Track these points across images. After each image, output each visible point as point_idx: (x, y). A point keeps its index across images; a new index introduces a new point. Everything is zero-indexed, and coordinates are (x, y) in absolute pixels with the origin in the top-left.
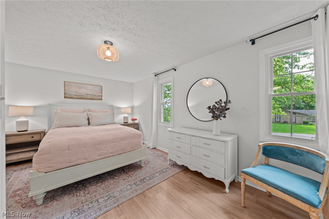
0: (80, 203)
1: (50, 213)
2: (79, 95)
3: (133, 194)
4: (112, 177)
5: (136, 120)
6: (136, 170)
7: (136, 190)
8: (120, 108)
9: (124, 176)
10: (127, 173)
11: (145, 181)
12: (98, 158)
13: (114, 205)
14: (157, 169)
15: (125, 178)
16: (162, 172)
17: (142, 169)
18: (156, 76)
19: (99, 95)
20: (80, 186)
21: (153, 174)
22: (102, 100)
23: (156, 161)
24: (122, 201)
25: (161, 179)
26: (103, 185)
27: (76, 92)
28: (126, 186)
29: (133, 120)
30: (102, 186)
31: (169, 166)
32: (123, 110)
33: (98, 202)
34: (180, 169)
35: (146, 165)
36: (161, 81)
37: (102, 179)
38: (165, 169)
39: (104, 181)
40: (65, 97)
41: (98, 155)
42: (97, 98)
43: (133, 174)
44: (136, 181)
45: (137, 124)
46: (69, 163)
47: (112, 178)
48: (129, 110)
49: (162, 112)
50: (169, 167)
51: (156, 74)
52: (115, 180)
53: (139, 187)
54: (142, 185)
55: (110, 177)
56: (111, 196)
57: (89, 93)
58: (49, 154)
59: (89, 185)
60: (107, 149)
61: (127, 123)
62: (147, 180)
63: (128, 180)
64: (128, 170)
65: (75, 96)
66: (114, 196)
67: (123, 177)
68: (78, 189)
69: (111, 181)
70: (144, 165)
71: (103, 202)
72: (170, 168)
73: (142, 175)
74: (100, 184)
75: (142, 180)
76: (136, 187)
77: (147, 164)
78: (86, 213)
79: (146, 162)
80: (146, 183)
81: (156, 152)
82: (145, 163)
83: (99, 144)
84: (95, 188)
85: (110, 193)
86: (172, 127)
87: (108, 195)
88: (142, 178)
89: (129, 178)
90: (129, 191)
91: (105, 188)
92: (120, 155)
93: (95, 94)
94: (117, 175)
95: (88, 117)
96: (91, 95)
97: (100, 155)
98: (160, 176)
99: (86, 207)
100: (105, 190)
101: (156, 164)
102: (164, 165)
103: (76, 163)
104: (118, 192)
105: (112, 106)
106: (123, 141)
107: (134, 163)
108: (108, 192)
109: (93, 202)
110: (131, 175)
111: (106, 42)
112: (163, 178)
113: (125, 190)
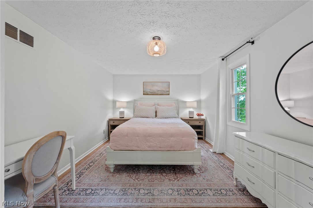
0: (129, 185)
1: (112, 182)
2: (153, 91)
3: (170, 203)
4: (161, 171)
5: (202, 115)
6: (187, 174)
7: (175, 199)
8: (186, 102)
9: (172, 176)
10: (176, 174)
11: (190, 194)
12: (148, 149)
13: (148, 204)
14: (214, 184)
15: (172, 179)
16: (219, 192)
17: (195, 176)
18: (223, 59)
19: (167, 90)
20: (136, 169)
21: (205, 189)
22: (169, 95)
23: (217, 173)
24: (157, 205)
25: (212, 202)
26: (151, 177)
27: (150, 90)
28: (168, 188)
29: (199, 115)
30: (149, 177)
31: (234, 188)
32: (188, 104)
33: (139, 191)
34: (253, 202)
35: (201, 174)
36: (231, 66)
37: (153, 171)
38: (226, 190)
39: (153, 173)
40: (144, 94)
41: (148, 146)
42: (166, 93)
43: (181, 178)
44: (180, 188)
45: (203, 120)
46: (127, 147)
47: (161, 173)
48: (195, 105)
49: (233, 107)
50: (234, 190)
51: (223, 58)
52: (162, 177)
53: (180, 197)
54: (185, 197)
55: (160, 171)
56: (150, 192)
57: (159, 89)
58: (116, 137)
59: (142, 171)
60: (155, 142)
61: (193, 118)
62: (194, 193)
63: (174, 182)
64: (178, 171)
65: (149, 93)
66: (153, 194)
67: (170, 176)
68: (134, 172)
69: (158, 176)
70: (199, 172)
71: (142, 195)
72: (236, 192)
73: (191, 184)
74: (149, 174)
75: (188, 191)
76: (177, 196)
77: (203, 172)
78: (127, 197)
79: (203, 169)
80: (191, 197)
81: (222, 161)
82: (201, 170)
83: (149, 136)
84: (144, 176)
85: (151, 188)
86: (249, 130)
87: (149, 189)
88: (189, 188)
89: (176, 181)
90: (168, 197)
91: (150, 181)
92: (169, 152)
93: (164, 90)
94: (166, 172)
95: (156, 110)
96: (161, 91)
97: (149, 147)
98: (213, 197)
99: (130, 191)
100: (149, 182)
101: (215, 177)
102: (227, 183)
103: (131, 149)
104: (159, 191)
105: (177, 100)
106: (172, 137)
107: (189, 165)
108: (151, 186)
109: (137, 190)
110: (179, 179)
111: (154, 39)
112: (217, 202)
113: (165, 192)
